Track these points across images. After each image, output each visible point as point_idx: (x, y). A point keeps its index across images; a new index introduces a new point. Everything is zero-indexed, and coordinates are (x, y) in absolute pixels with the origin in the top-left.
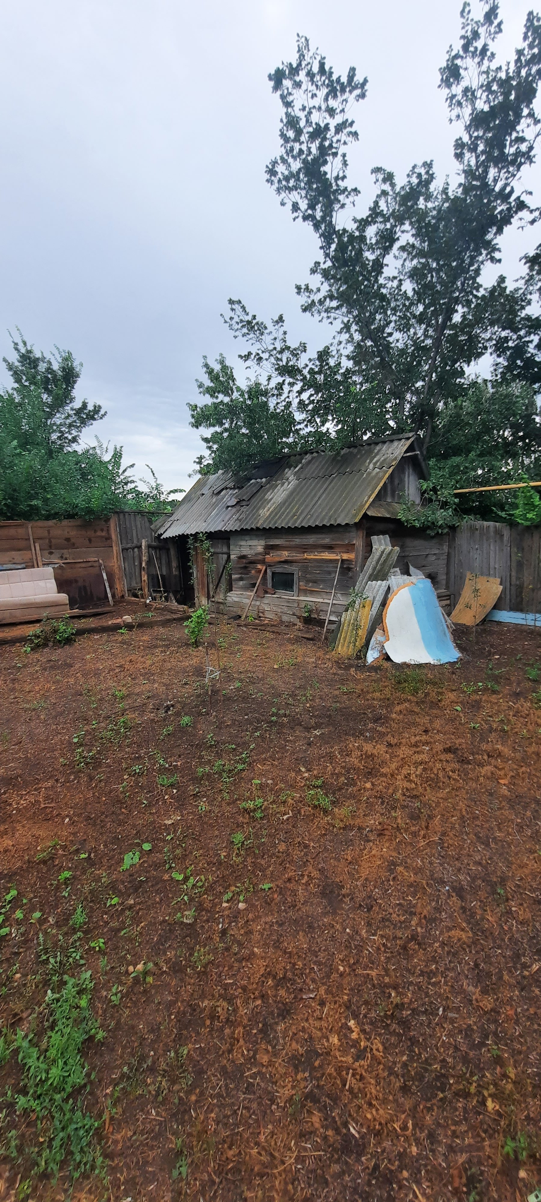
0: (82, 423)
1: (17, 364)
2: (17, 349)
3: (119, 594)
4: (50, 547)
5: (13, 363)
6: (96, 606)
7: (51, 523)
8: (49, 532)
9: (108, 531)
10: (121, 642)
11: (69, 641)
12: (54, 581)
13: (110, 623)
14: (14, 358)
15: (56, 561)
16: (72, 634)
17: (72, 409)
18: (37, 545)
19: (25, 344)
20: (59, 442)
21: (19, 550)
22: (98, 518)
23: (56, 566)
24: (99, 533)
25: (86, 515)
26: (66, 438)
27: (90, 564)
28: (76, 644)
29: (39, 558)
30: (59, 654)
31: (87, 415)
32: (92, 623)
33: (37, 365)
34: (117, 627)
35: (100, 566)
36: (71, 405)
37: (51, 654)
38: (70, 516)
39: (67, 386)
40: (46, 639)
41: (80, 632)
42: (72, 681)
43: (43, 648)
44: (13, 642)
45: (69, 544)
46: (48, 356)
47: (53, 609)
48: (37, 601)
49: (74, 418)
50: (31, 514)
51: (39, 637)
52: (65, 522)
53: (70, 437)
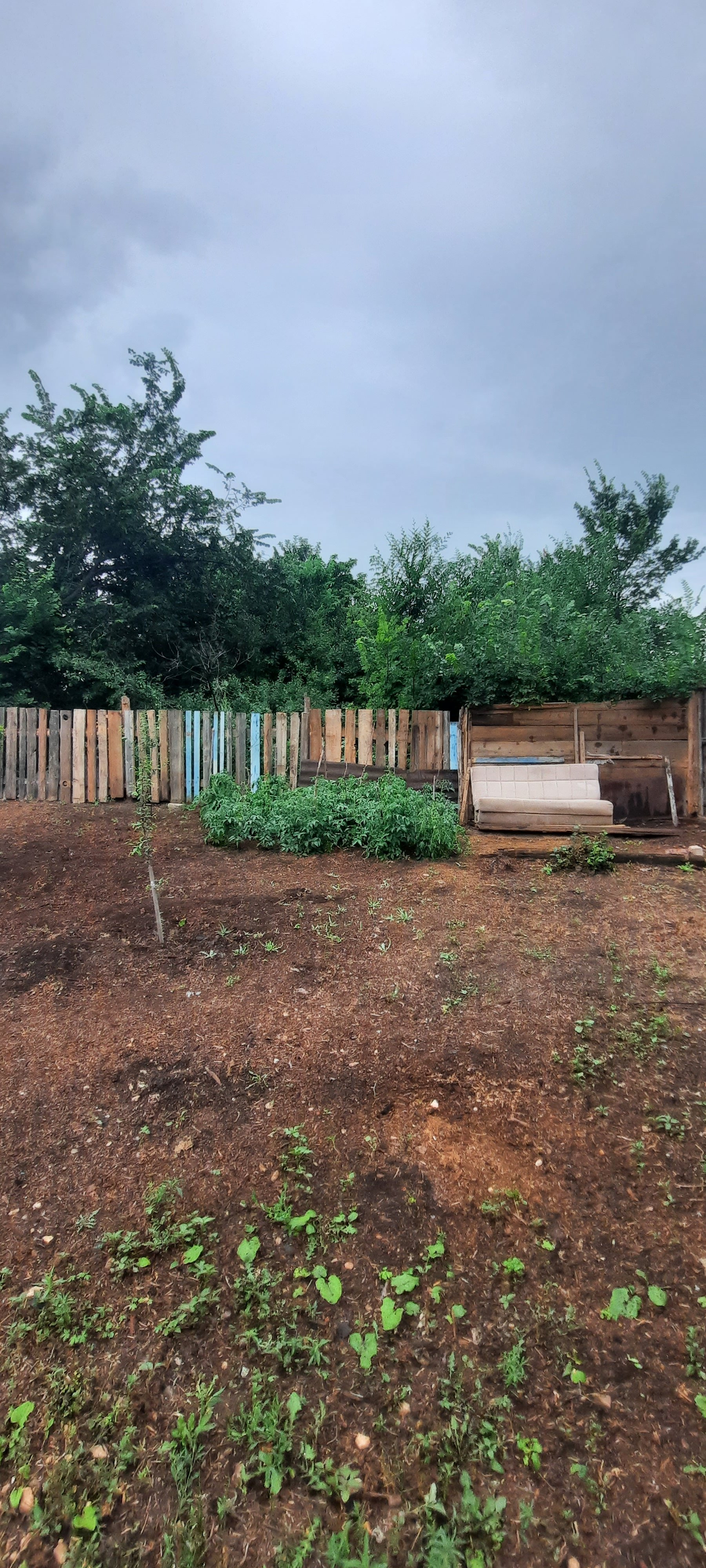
0: (667, 569)
1: (591, 507)
2: (593, 489)
3: (688, 810)
4: (598, 737)
5: (586, 508)
6: (650, 823)
7: (604, 705)
8: (599, 717)
9: (683, 717)
10: (679, 886)
11: (603, 868)
12: (597, 782)
13: (667, 852)
14: (588, 501)
15: (604, 756)
16: (609, 859)
17: (656, 553)
18: (582, 734)
19: (603, 479)
20: (633, 599)
21: (560, 739)
22: (671, 698)
23: (603, 762)
24: (670, 720)
25: (652, 693)
26: (642, 592)
27: (650, 763)
28: (613, 875)
29: (582, 751)
30: (585, 885)
31: (676, 557)
32: (640, 847)
33: (615, 504)
34: (677, 861)
35: (665, 767)
36: (654, 548)
37: (577, 882)
38: (630, 696)
39: (653, 522)
40: (574, 861)
41: (621, 859)
42: (595, 931)
43: (568, 872)
44: (533, 856)
45: (624, 733)
46: (630, 488)
47: (591, 820)
48: (573, 806)
49: (658, 564)
50: (580, 694)
51: (564, 855)
52: (623, 705)
53: (648, 590)
